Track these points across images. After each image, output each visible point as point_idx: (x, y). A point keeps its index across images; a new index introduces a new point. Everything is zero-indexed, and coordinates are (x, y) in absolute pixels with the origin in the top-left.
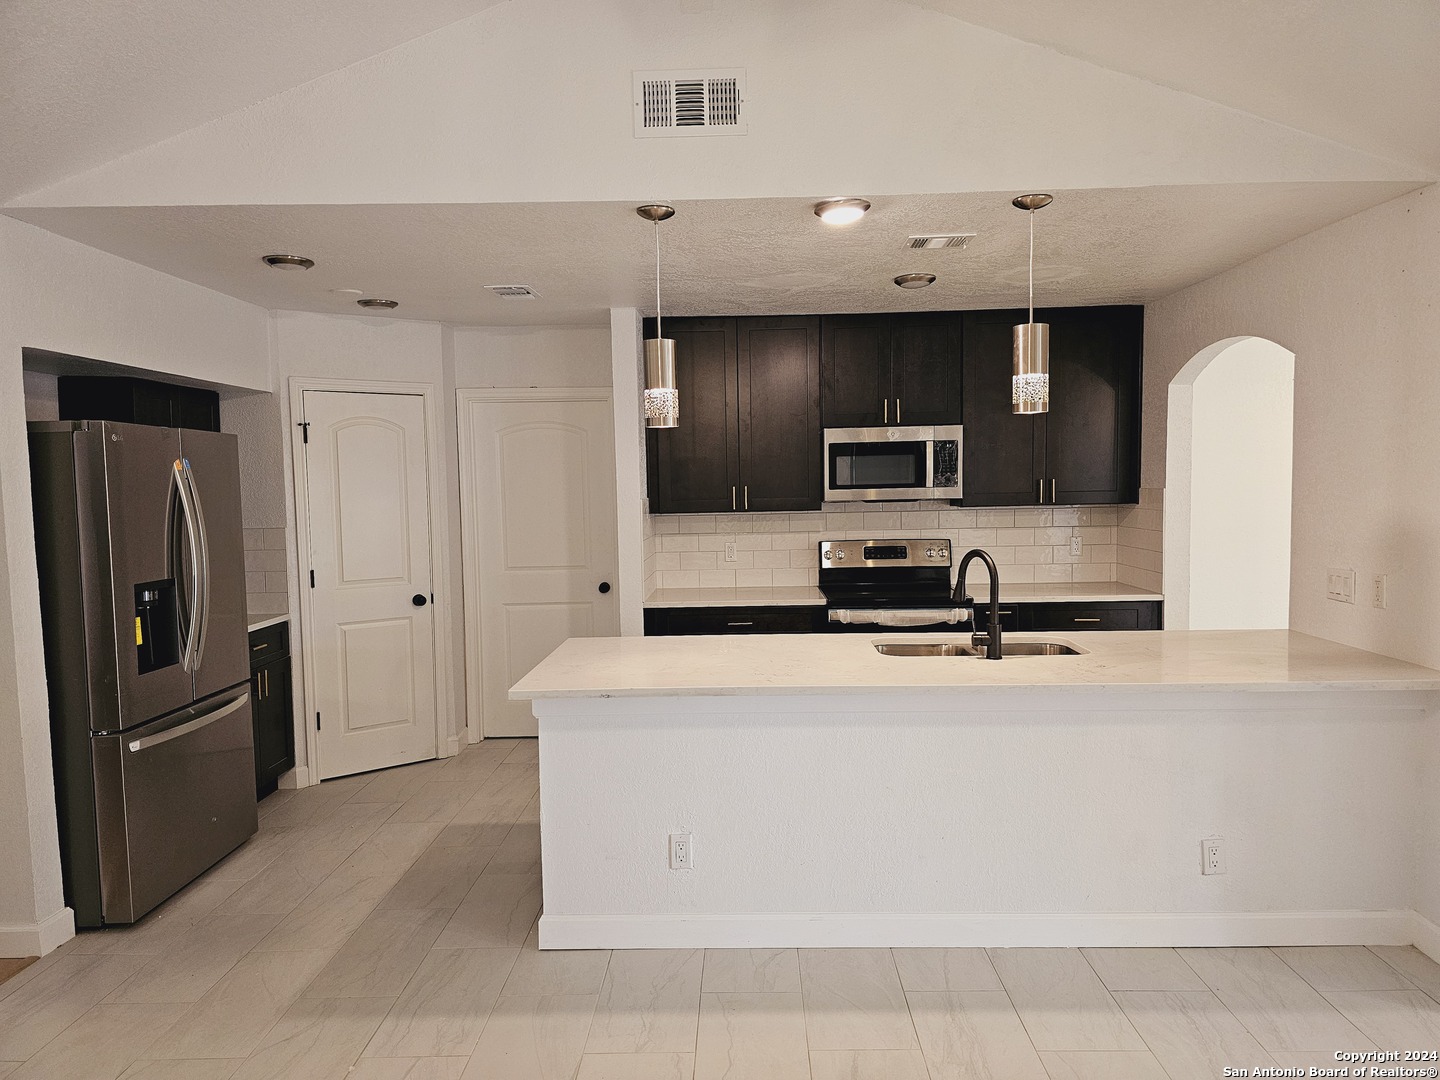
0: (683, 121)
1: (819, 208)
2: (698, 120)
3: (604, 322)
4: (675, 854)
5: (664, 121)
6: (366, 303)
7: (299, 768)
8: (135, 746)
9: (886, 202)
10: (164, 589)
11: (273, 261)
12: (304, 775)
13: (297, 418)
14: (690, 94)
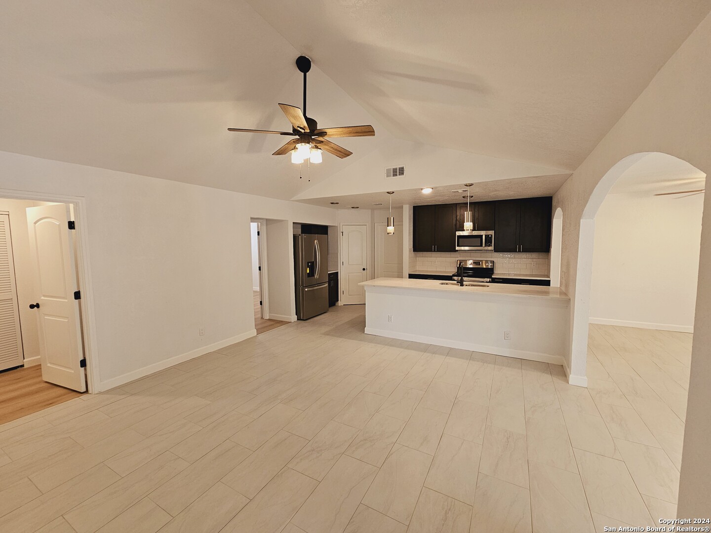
0: (394, 175)
1: (422, 189)
2: (396, 175)
3: (402, 207)
4: (389, 319)
5: (390, 176)
6: (353, 208)
7: (339, 302)
8: (306, 290)
9: (436, 188)
10: (312, 263)
11: (332, 203)
12: (340, 303)
13: (341, 231)
14: (395, 170)
